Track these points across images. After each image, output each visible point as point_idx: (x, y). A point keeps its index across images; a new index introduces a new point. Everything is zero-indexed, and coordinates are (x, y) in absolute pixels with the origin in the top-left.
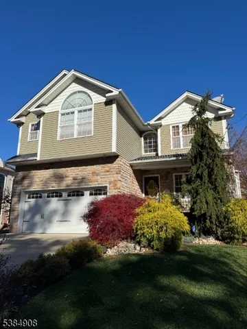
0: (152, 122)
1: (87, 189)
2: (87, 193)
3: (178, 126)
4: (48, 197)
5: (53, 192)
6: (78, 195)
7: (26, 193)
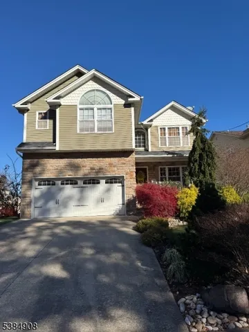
0: (145, 122)
1: (103, 178)
2: (103, 182)
3: (164, 129)
4: (62, 184)
5: (68, 180)
6: (94, 183)
7: (36, 180)
